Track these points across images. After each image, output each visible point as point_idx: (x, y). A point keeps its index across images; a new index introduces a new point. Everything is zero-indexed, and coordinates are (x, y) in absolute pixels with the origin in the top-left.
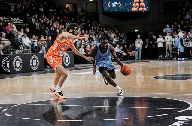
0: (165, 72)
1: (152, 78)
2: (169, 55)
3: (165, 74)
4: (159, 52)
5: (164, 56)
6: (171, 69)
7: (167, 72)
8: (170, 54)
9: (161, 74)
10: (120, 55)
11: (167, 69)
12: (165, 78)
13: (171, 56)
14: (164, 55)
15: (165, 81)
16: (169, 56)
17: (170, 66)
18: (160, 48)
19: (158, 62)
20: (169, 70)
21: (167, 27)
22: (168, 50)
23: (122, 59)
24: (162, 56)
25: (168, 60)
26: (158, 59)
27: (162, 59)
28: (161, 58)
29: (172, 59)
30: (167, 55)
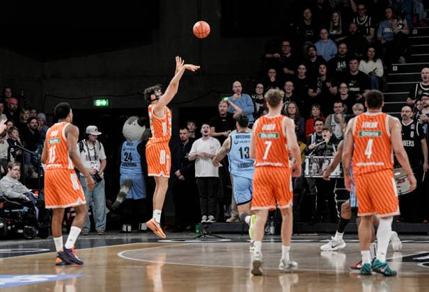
4: (201, 201)
5: (221, 218)
10: (26, 209)
14: (222, 212)
18: (205, 180)
21: (235, 89)
23: (37, 228)
24: (212, 217)
25: (239, 237)
26: (194, 231)
27: (214, 232)
28: (207, 225)
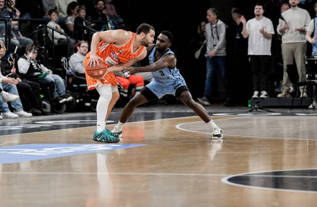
0: (276, 157)
1: (225, 180)
2: (292, 89)
3: (275, 165)
4: (254, 77)
5: (272, 94)
6: (300, 147)
7: (286, 158)
8: (297, 85)
9: (258, 167)
11: (286, 147)
12: (277, 181)
13: (304, 94)
15: (276, 195)
16: (296, 94)
17: (297, 134)
19: (249, 114)
20: (295, 152)
22: (292, 68)
24: (264, 93)
25: (289, 111)
26: (246, 105)
27: (265, 107)
28: (258, 101)
29: (307, 107)
30: (286, 88)
